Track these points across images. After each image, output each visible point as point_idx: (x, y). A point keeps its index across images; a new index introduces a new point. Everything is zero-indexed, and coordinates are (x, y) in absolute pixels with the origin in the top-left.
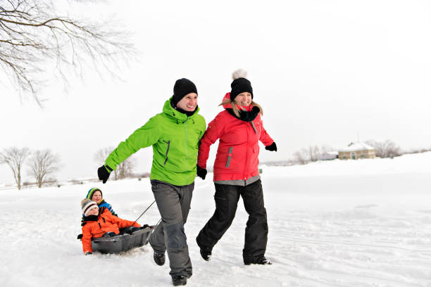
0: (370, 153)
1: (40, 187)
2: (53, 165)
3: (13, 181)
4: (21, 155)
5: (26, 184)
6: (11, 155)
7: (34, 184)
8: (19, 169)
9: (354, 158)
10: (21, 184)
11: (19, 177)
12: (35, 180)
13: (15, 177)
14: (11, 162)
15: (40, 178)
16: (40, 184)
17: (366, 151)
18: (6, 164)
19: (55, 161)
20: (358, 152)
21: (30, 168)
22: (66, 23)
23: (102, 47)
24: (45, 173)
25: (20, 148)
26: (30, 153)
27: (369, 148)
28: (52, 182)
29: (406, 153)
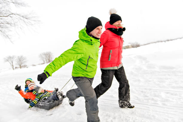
0: (130, 47)
1: (21, 68)
2: (24, 60)
3: (11, 67)
4: (12, 58)
5: (16, 68)
6: (9, 58)
7: (18, 67)
8: (12, 63)
9: (125, 49)
10: (14, 68)
11: (13, 66)
12: (18, 66)
13: (11, 66)
14: (9, 61)
15: (20, 65)
16: (21, 67)
17: (128, 46)
18: (7, 62)
19: (25, 59)
20: (126, 47)
21: (16, 62)
22: (16, 15)
23: (30, 22)
24: (22, 63)
25: (11, 56)
26: (16, 57)
27: (130, 45)
28: (25, 66)
29: (142, 45)
